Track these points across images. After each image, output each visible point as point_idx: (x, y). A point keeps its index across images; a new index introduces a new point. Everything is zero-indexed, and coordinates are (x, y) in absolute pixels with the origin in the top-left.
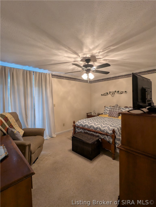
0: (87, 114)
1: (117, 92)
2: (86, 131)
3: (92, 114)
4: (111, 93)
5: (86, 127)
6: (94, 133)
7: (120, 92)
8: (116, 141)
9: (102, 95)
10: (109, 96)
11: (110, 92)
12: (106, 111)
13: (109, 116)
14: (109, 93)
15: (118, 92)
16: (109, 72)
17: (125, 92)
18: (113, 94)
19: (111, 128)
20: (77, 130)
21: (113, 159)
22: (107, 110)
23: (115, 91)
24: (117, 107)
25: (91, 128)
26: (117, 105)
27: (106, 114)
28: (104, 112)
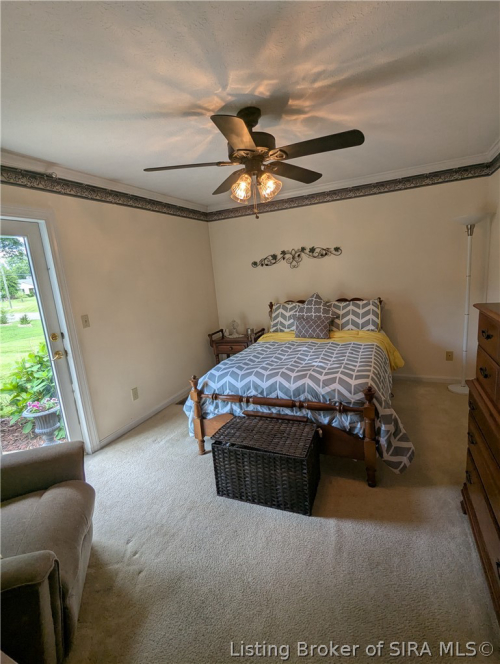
0: (211, 336)
1: (307, 251)
2: (251, 407)
3: (226, 334)
4: (287, 256)
5: (253, 392)
6: (287, 411)
7: (318, 250)
8: (377, 424)
9: (255, 264)
10: (282, 265)
11: (283, 253)
12: (280, 319)
13: (297, 336)
14: (279, 256)
15: (312, 250)
16: (319, 176)
17: (337, 249)
18: (294, 258)
19: (353, 382)
20: (210, 408)
21: (370, 485)
22: (284, 317)
23: (303, 249)
24: (320, 303)
25: (273, 395)
26: (318, 297)
27: (282, 331)
28: (274, 326)
